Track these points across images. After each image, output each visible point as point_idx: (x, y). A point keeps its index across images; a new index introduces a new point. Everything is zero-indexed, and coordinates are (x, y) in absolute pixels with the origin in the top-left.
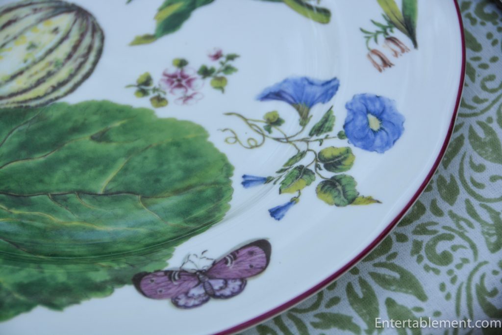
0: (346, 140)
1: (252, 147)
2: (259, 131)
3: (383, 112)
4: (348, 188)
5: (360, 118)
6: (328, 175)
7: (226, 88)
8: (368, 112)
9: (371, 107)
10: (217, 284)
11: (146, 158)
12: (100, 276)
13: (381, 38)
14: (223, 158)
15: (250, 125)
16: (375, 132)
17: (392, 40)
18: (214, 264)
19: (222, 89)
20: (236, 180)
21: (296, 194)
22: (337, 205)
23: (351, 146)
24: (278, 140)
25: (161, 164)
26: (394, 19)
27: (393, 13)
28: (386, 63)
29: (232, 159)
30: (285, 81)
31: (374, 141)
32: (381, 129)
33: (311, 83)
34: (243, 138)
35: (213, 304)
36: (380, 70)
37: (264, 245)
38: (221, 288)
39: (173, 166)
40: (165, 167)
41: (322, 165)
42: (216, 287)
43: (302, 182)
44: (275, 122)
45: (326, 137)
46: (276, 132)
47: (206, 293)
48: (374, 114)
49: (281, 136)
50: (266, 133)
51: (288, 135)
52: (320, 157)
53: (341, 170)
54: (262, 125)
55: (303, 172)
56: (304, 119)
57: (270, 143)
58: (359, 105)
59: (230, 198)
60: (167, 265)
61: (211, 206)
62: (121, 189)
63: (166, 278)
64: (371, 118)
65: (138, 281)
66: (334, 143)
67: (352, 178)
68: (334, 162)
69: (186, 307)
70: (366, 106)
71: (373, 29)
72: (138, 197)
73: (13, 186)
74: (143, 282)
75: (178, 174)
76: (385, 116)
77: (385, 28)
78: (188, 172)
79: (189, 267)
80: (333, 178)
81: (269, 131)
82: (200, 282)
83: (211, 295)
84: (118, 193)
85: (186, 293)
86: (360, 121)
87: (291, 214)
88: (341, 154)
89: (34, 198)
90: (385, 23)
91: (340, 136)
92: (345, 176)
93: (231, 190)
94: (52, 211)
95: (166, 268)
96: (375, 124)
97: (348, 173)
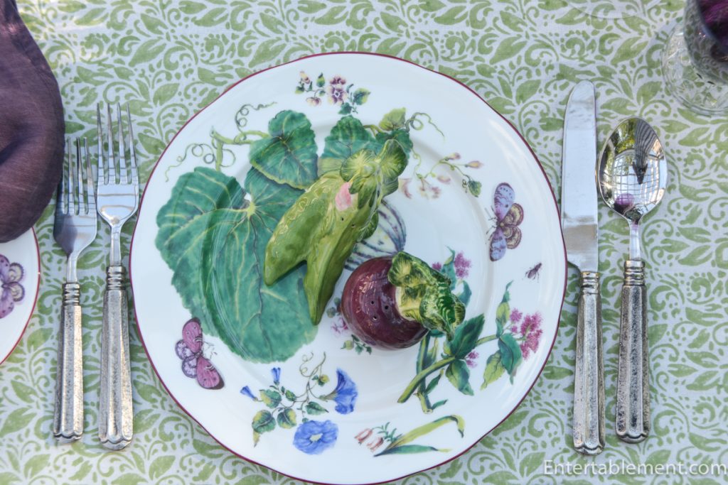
0: (302, 423)
1: (301, 371)
2: (312, 373)
3: (324, 442)
4: (266, 427)
5: (320, 429)
6: (275, 415)
7: (345, 350)
8: (324, 434)
9: (327, 435)
10: (193, 362)
11: (288, 311)
12: (196, 300)
13: (383, 435)
14: (291, 355)
15: (317, 368)
16: (308, 439)
17: (381, 441)
18: (207, 360)
19: (345, 347)
20: (276, 364)
21: (260, 399)
22: (253, 423)
23: (298, 426)
24: (308, 384)
25: (284, 321)
26: (398, 441)
27: (403, 441)
28: (361, 440)
29: (290, 360)
30: (353, 383)
31: (302, 438)
32: (311, 442)
33: (353, 399)
34: (307, 365)
35: (179, 362)
36: (356, 437)
37: (221, 385)
38: (190, 365)
39: (283, 328)
40: (282, 323)
41: (282, 411)
42: (191, 362)
43: (269, 402)
44: (321, 382)
45: (303, 412)
46: (314, 383)
47: (187, 357)
48: (323, 437)
49: (311, 386)
50: (312, 377)
51: (312, 390)
52: (288, 410)
53: (279, 422)
54: (318, 374)
55: (276, 401)
56: (324, 398)
57: (306, 380)
58: (329, 427)
59: (263, 362)
60: (206, 334)
61: (257, 352)
62: (265, 301)
63: (197, 335)
64: (319, 436)
65: (195, 320)
66: (298, 417)
67: (273, 428)
68: (285, 417)
69: (177, 348)
70: (328, 432)
71: (390, 430)
72: (259, 312)
73: (261, 242)
74: (194, 323)
75: (277, 331)
76: (321, 443)
77: (391, 436)
78: (279, 337)
79: (205, 347)
80: (273, 419)
81: (313, 379)
82: (194, 354)
83: (185, 360)
84: (262, 300)
85: (187, 347)
86: (316, 429)
87: (246, 398)
88: (291, 421)
89: (254, 256)
90: (394, 436)
91: (305, 420)
92: (274, 425)
93: (269, 362)
94: (246, 266)
95: (204, 334)
96: (315, 438)
97: (277, 426)
